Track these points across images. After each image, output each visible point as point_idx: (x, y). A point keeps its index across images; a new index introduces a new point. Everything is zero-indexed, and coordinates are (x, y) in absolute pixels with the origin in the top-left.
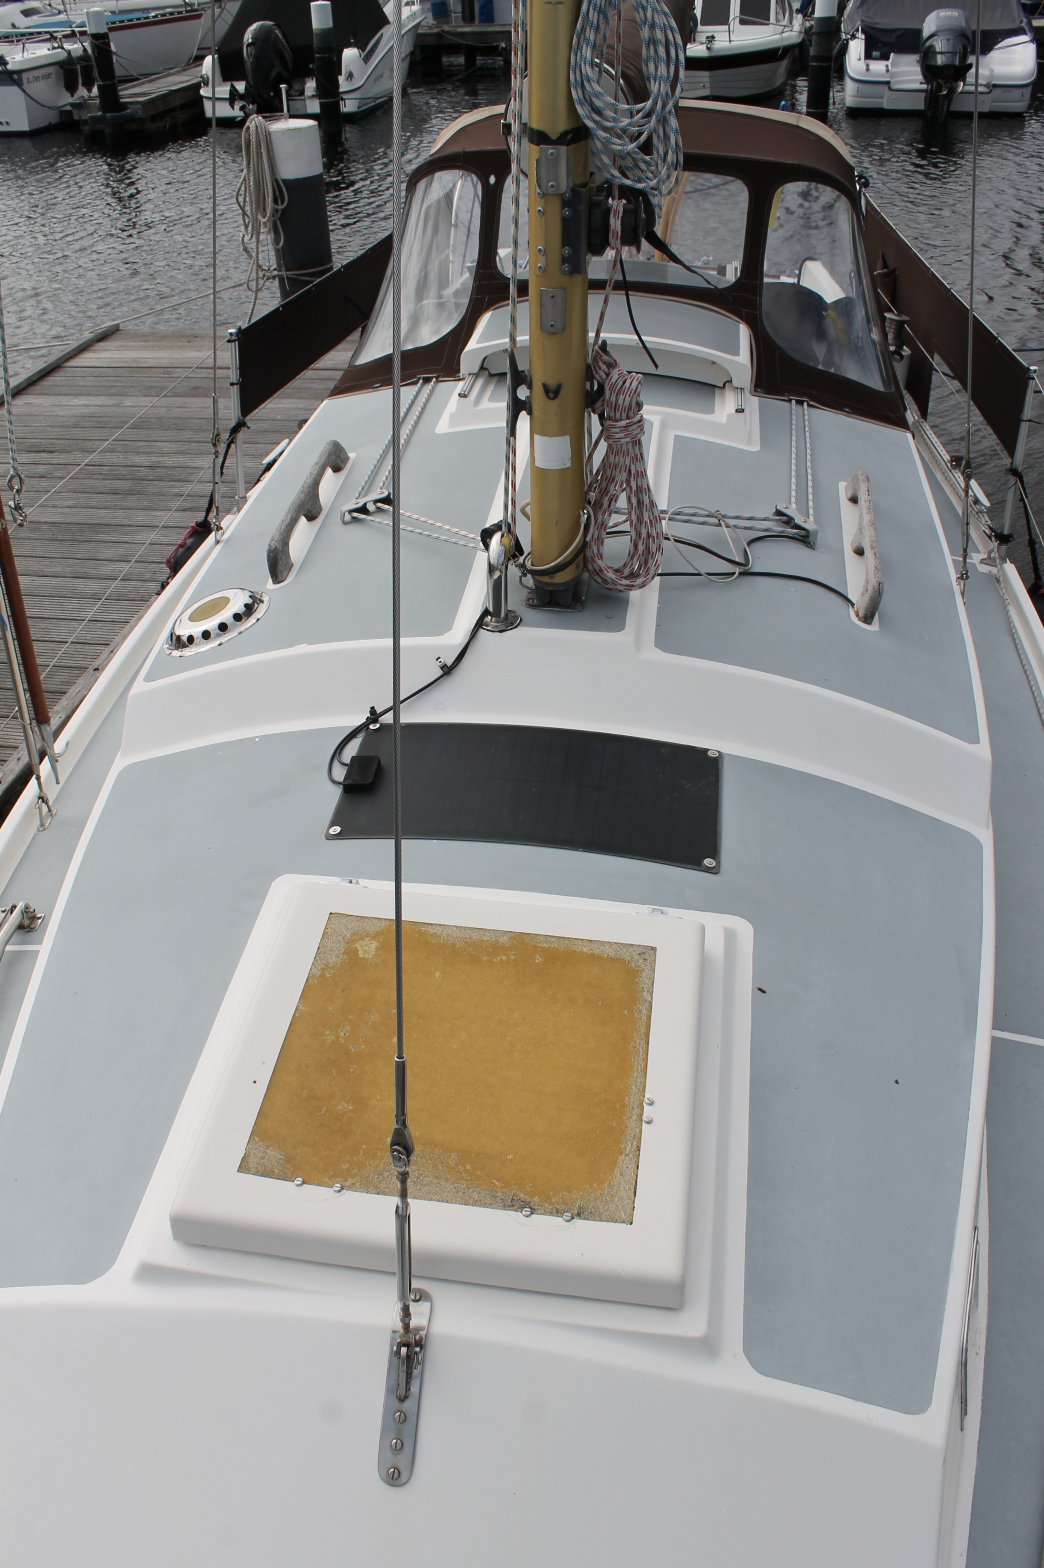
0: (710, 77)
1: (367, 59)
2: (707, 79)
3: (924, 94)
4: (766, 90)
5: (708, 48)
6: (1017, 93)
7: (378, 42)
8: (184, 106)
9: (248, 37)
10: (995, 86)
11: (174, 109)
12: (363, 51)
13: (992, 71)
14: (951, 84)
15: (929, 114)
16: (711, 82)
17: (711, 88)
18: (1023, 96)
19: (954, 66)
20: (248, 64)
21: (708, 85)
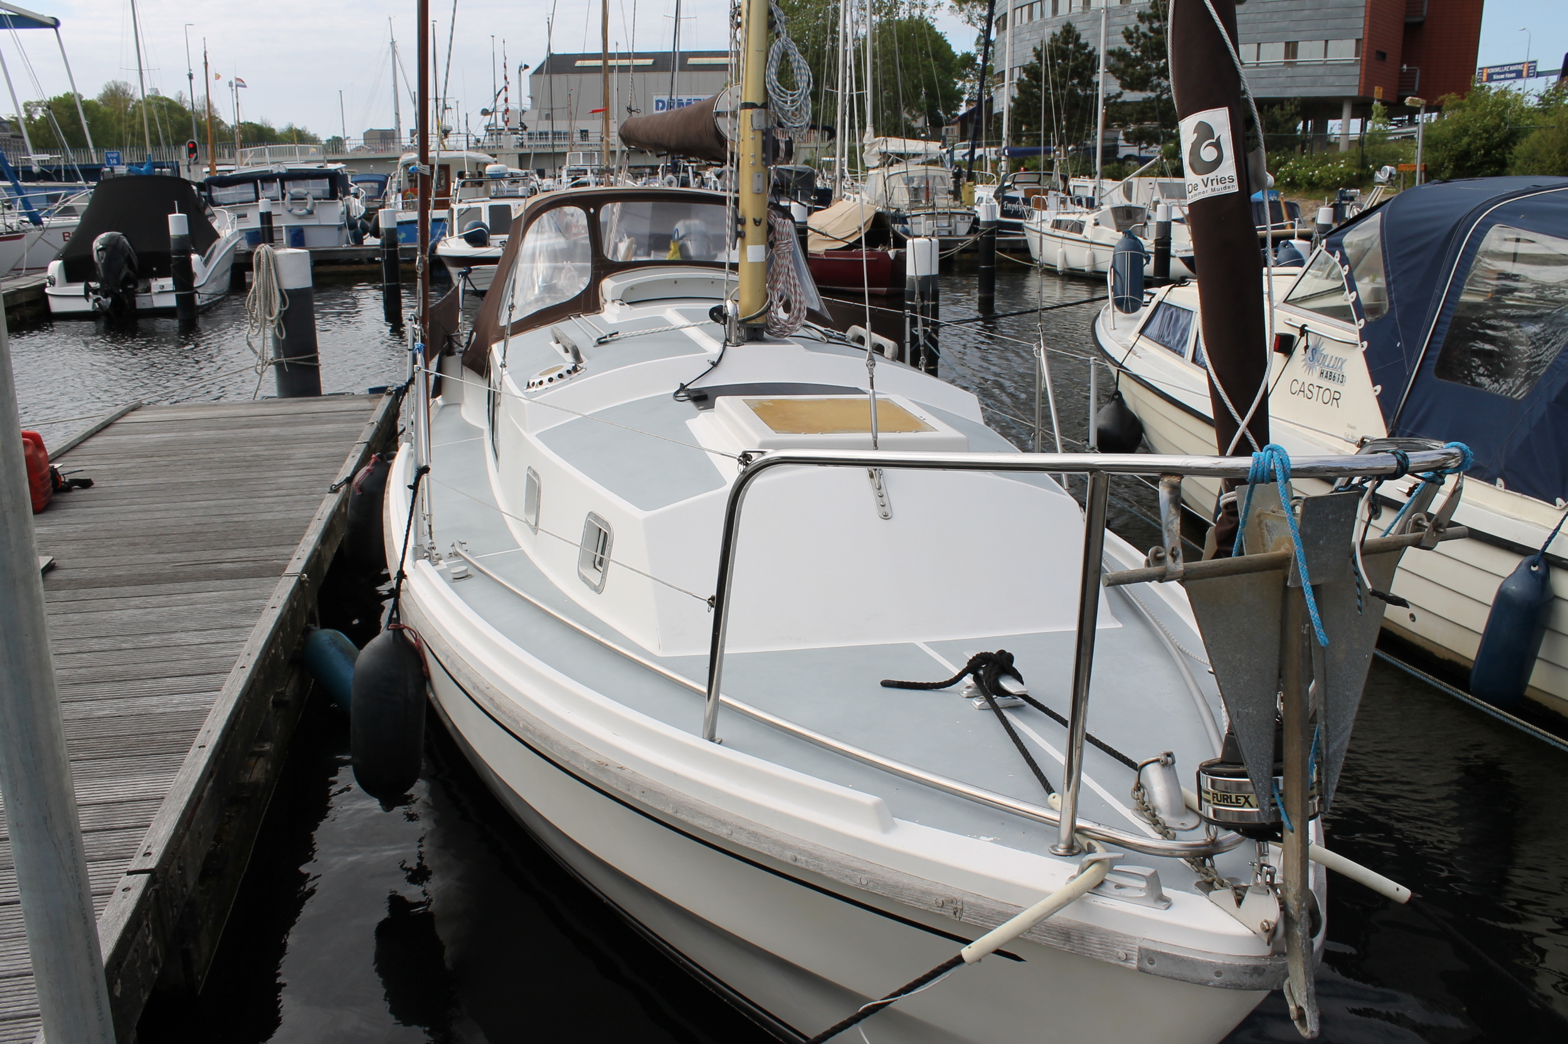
1: (206, 263)
7: (213, 251)
8: (30, 304)
9: (97, 244)
11: (20, 305)
12: (203, 256)
20: (100, 266)
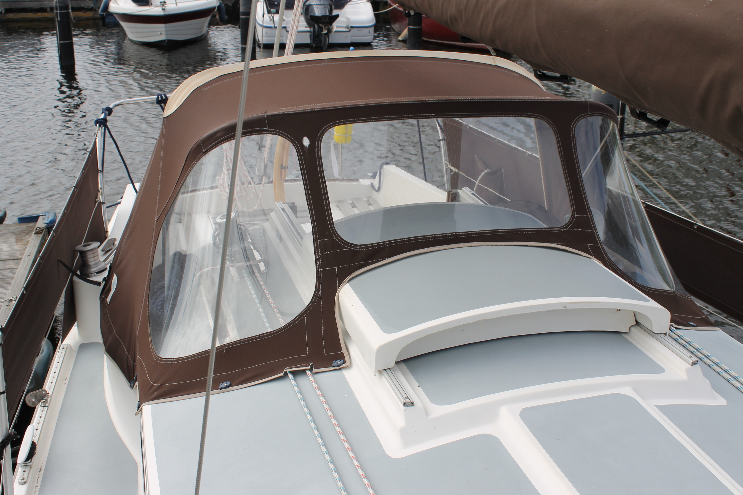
0: (165, 27)
2: (164, 29)
3: (309, 34)
4: (199, 35)
5: (163, 10)
6: (366, 31)
10: (352, 27)
13: (348, 19)
14: (328, 27)
15: (314, 45)
16: (166, 31)
17: (166, 35)
18: (370, 32)
19: (327, 16)
21: (164, 33)
